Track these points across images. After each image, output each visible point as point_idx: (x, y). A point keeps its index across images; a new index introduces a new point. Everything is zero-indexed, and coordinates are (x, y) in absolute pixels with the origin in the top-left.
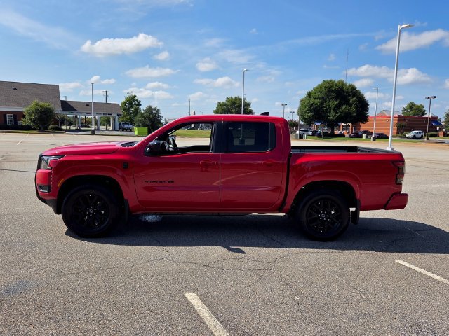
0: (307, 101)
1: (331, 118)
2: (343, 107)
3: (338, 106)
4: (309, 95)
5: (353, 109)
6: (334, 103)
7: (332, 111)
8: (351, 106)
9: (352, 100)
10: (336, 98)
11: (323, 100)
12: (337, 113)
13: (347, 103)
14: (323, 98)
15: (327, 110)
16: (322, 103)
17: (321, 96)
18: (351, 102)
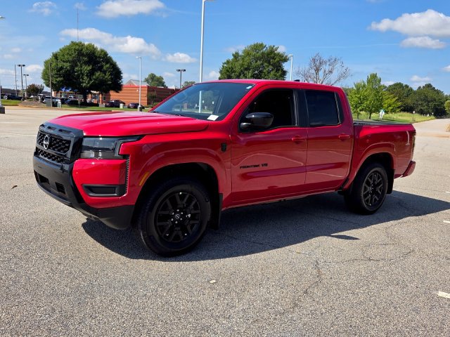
0: (54, 64)
1: (84, 85)
2: (97, 74)
3: (91, 73)
4: (56, 56)
5: (108, 76)
6: (87, 68)
7: (85, 78)
8: (105, 72)
9: (106, 66)
10: (87, 63)
11: (74, 64)
12: (91, 80)
13: (100, 69)
14: (73, 61)
15: (78, 76)
16: (72, 68)
17: (71, 59)
18: (105, 68)
